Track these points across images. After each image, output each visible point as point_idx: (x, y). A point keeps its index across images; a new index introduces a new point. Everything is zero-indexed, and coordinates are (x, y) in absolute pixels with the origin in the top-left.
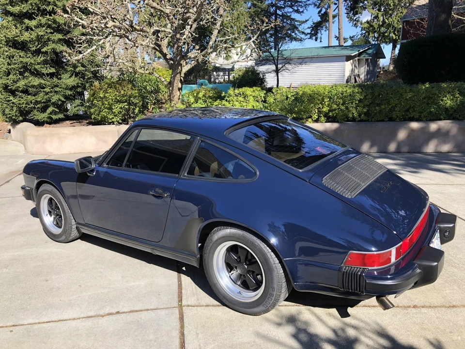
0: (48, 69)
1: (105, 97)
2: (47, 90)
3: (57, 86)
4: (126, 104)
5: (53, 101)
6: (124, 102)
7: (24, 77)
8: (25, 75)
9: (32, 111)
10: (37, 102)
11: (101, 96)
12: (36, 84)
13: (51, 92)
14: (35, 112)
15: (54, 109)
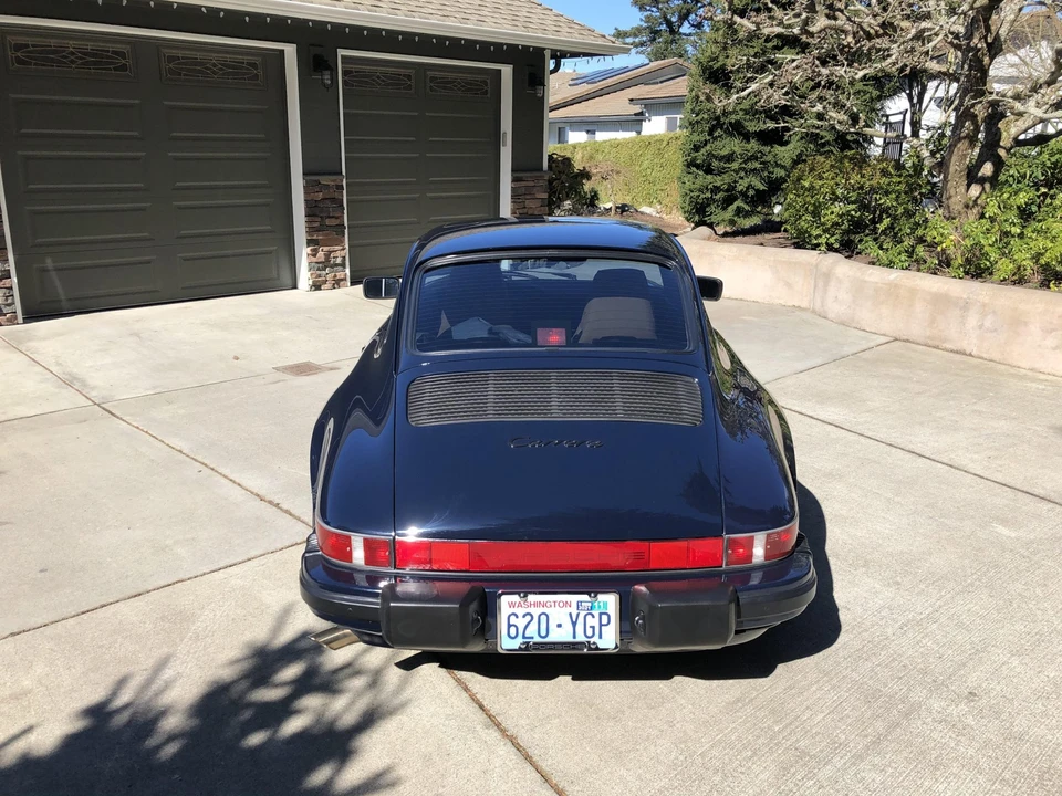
0: (761, 122)
1: (812, 188)
2: (735, 165)
3: (754, 158)
4: (854, 206)
5: (739, 188)
6: (853, 203)
7: (715, 139)
8: (716, 134)
9: (709, 205)
10: (716, 190)
11: (806, 184)
12: (724, 152)
13: (741, 169)
14: (712, 208)
15: (743, 205)
